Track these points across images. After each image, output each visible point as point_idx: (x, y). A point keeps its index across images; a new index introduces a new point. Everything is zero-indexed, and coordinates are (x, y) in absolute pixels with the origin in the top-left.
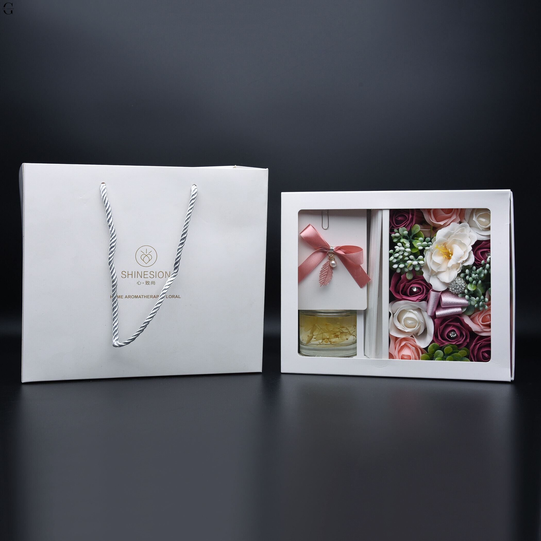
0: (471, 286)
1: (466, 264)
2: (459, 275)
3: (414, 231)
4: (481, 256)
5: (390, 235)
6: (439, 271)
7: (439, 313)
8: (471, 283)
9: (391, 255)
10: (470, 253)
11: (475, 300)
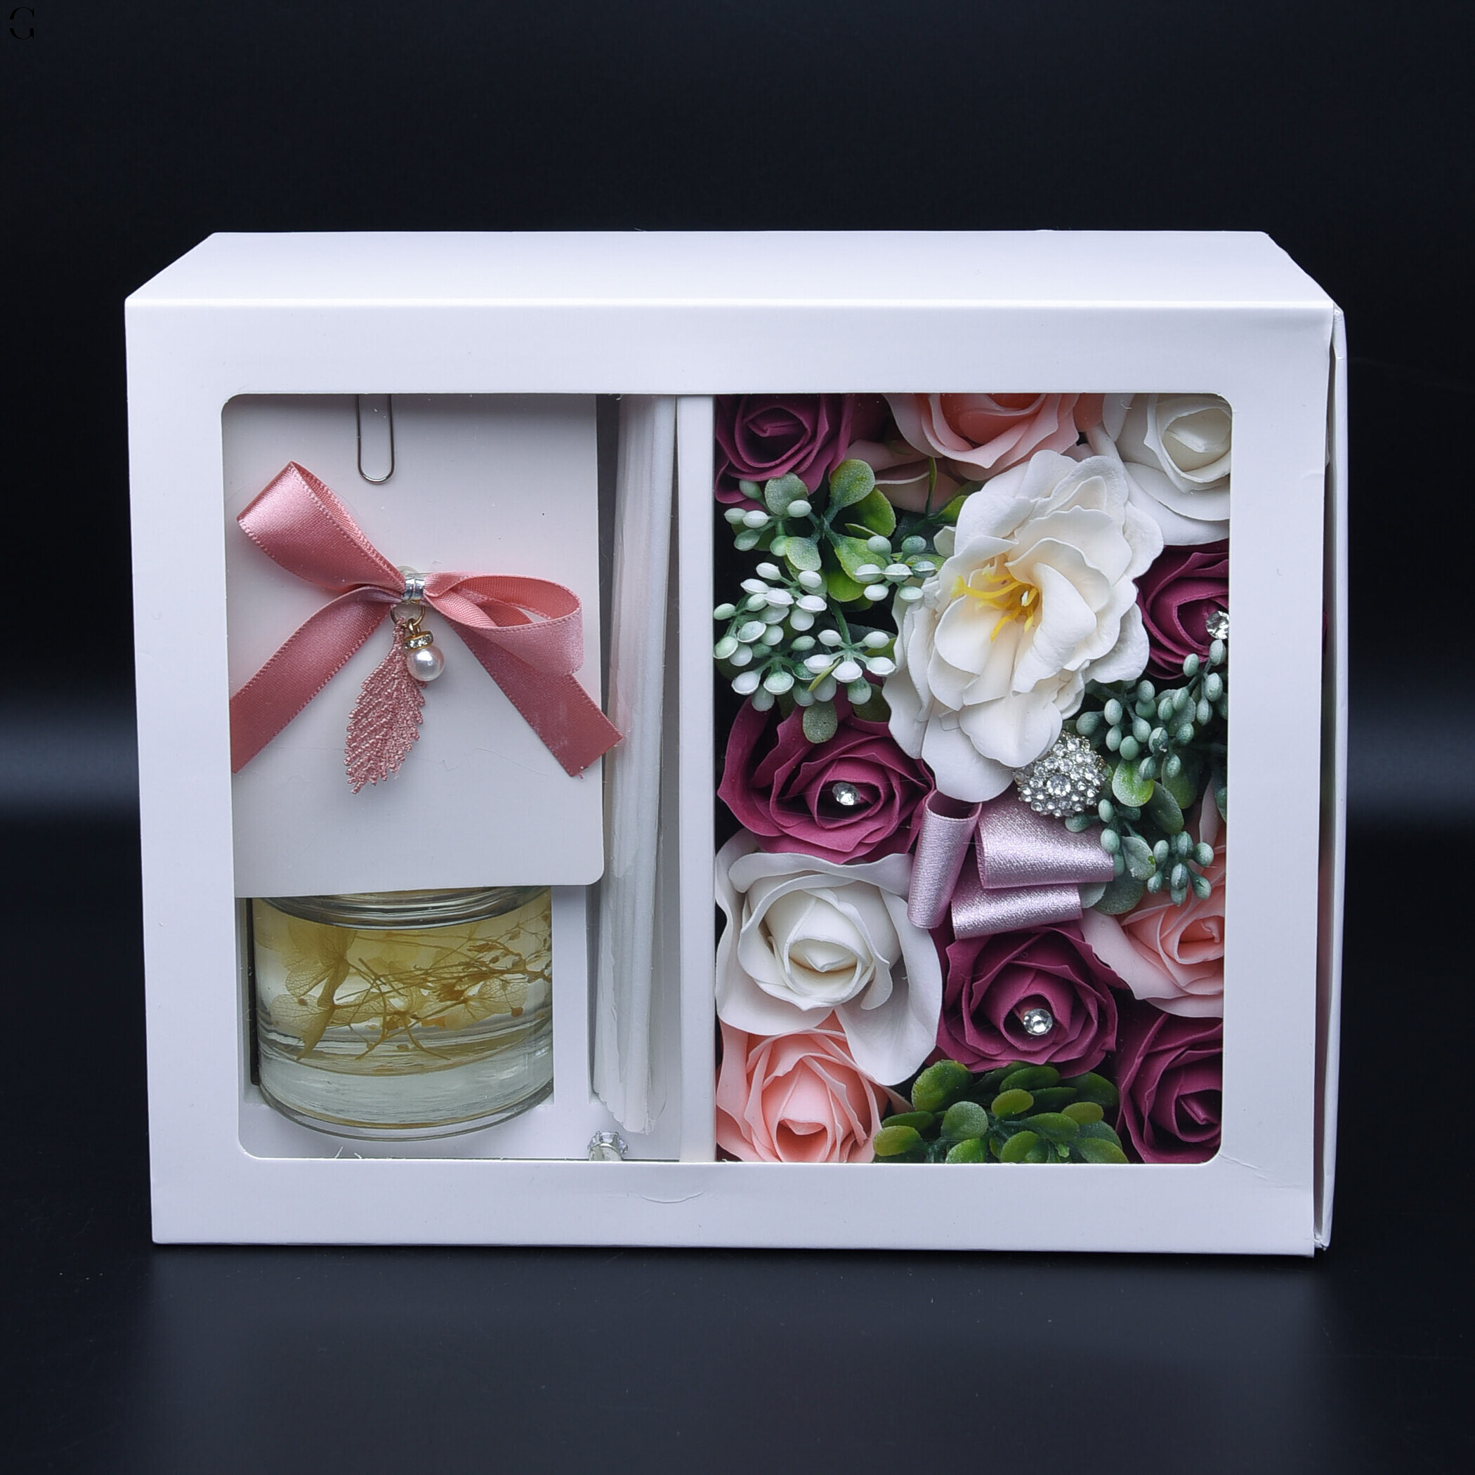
0: (1131, 781)
1: (1106, 676)
2: (1070, 727)
3: (845, 493)
4: (1180, 628)
5: (719, 510)
6: (968, 702)
7: (967, 917)
8: (1132, 763)
9: (721, 629)
10: (1125, 620)
11: (1150, 858)
